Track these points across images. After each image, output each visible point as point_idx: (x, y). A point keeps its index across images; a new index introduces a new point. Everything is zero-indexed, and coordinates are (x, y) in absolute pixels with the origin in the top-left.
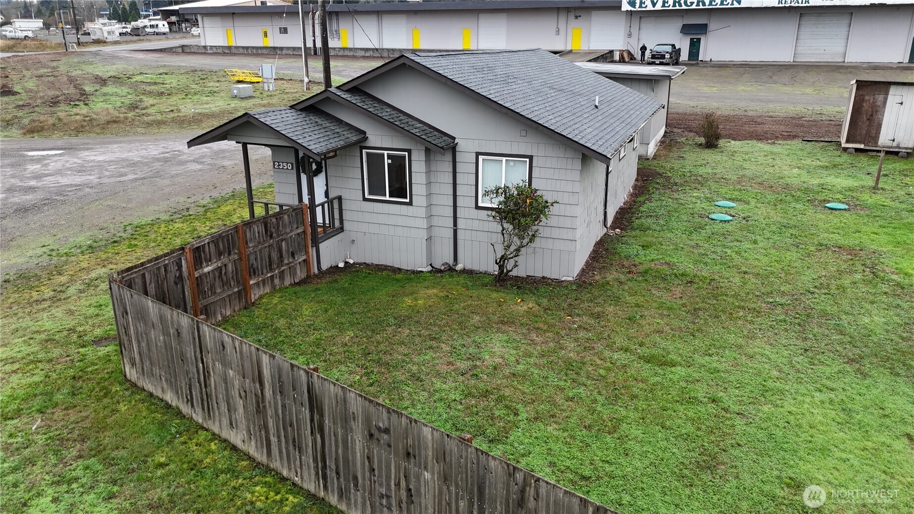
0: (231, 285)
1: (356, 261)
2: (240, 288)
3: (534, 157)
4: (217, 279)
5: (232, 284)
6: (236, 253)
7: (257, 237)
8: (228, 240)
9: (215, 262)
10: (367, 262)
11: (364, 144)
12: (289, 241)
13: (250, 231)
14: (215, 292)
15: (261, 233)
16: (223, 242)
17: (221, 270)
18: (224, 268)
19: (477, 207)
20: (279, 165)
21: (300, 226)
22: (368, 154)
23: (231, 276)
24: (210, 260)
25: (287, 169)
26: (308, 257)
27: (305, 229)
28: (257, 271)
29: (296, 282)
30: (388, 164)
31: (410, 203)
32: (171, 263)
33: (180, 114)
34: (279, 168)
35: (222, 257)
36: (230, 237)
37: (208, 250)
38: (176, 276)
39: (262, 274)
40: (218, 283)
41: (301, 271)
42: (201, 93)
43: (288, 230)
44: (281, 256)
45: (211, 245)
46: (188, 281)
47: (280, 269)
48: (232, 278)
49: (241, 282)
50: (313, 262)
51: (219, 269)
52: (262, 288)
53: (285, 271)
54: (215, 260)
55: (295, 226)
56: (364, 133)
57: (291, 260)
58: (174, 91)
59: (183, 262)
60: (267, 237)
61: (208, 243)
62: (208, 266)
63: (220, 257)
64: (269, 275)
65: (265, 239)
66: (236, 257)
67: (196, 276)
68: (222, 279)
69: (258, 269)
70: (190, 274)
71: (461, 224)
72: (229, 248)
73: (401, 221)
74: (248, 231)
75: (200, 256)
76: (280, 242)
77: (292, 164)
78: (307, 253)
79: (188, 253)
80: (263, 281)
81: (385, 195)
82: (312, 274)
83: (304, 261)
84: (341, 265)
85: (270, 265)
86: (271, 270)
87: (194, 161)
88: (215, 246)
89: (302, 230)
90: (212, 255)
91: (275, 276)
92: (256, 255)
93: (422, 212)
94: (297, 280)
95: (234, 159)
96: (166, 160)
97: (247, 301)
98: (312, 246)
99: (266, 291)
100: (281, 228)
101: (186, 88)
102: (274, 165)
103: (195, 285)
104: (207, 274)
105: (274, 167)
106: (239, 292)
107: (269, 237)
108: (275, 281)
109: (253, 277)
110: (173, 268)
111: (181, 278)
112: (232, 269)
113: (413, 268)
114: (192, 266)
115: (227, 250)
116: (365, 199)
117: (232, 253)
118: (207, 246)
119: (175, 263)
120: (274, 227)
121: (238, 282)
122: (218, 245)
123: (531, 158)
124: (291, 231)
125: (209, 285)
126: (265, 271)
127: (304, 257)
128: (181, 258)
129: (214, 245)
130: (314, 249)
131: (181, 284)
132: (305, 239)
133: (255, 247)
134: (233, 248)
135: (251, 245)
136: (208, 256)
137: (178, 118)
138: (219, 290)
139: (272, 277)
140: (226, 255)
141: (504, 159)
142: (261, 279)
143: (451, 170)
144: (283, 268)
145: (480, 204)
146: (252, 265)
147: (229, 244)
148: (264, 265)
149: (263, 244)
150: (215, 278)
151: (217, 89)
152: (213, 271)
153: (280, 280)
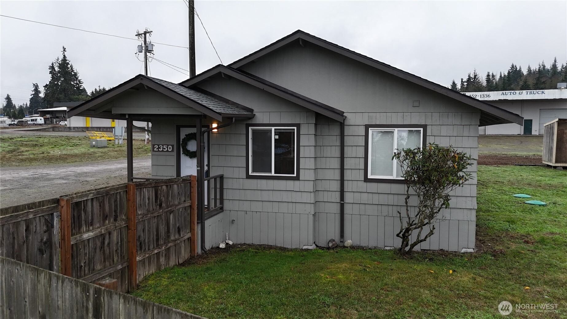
0: (113, 261)
1: (235, 242)
2: (124, 266)
3: (428, 127)
4: (98, 250)
5: (115, 259)
6: (123, 220)
7: (147, 204)
8: (116, 201)
9: (98, 228)
10: (247, 242)
11: (250, 122)
12: (177, 214)
13: (141, 196)
14: (94, 269)
15: (151, 200)
16: (109, 203)
17: (104, 239)
18: (107, 237)
19: (366, 180)
20: (159, 148)
21: (187, 200)
22: (254, 132)
23: (115, 248)
24: (92, 224)
25: (167, 151)
26: (193, 235)
27: (191, 203)
28: (143, 246)
29: (180, 263)
30: (275, 139)
31: (297, 178)
32: (38, 219)
33: (49, 155)
34: (159, 151)
35: (107, 222)
36: (118, 197)
37: (90, 210)
38: (42, 240)
39: (149, 249)
40: (98, 256)
41: (185, 251)
42: (68, 145)
43: (176, 203)
44: (168, 231)
45: (94, 203)
46: (59, 250)
47: (167, 246)
48: (116, 251)
49: (126, 258)
50: (197, 240)
51: (102, 236)
52: (147, 268)
53: (171, 248)
54: (98, 225)
55: (183, 199)
56: (251, 111)
57: (177, 236)
58: (45, 144)
59: (56, 221)
60: (156, 206)
61: (92, 199)
62: (88, 231)
63: (104, 221)
64: (156, 251)
65: (154, 208)
66: (123, 224)
67: (72, 243)
68: (104, 251)
69: (145, 244)
70: (63, 239)
71: (348, 198)
72: (115, 211)
73: (286, 197)
74: (138, 193)
75: (79, 216)
76: (168, 214)
77: (173, 146)
78: (192, 230)
79: (65, 208)
80: (149, 258)
81: (271, 172)
82: (196, 255)
83: (188, 239)
84: (222, 246)
85: (157, 240)
86: (158, 246)
87: (60, 178)
88: (100, 206)
89: (189, 204)
90: (95, 217)
91: (161, 253)
92: (144, 225)
93: (309, 186)
94: (181, 261)
95: (96, 177)
96: (34, 179)
97: (130, 283)
98: (198, 223)
99: (151, 272)
100: (170, 198)
101: (55, 143)
102: (153, 148)
103: (69, 256)
104: (86, 242)
105: (153, 151)
106: (122, 270)
107: (158, 206)
108: (161, 260)
109: (139, 253)
110: (39, 227)
111: (49, 243)
112: (117, 239)
113: (298, 247)
114: (68, 227)
115: (114, 214)
116: (248, 177)
117: (119, 219)
118: (89, 203)
119: (43, 221)
120: (164, 196)
121: (122, 257)
122: (104, 204)
123: (425, 127)
124: (179, 204)
125: (87, 258)
126: (151, 247)
127: (189, 235)
128: (52, 214)
129: (98, 204)
130: (200, 225)
131: (48, 252)
132: (191, 215)
133: (144, 215)
134: (121, 212)
135: (139, 213)
136: (90, 218)
137: (48, 157)
138: (98, 267)
139: (158, 254)
140: (112, 220)
141: (396, 129)
142: (147, 255)
143: (338, 143)
144: (170, 245)
145: (370, 176)
146: (139, 237)
147: (116, 206)
148: (152, 239)
149: (152, 213)
150: (95, 249)
151: (79, 143)
152: (94, 238)
153: (165, 259)
